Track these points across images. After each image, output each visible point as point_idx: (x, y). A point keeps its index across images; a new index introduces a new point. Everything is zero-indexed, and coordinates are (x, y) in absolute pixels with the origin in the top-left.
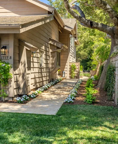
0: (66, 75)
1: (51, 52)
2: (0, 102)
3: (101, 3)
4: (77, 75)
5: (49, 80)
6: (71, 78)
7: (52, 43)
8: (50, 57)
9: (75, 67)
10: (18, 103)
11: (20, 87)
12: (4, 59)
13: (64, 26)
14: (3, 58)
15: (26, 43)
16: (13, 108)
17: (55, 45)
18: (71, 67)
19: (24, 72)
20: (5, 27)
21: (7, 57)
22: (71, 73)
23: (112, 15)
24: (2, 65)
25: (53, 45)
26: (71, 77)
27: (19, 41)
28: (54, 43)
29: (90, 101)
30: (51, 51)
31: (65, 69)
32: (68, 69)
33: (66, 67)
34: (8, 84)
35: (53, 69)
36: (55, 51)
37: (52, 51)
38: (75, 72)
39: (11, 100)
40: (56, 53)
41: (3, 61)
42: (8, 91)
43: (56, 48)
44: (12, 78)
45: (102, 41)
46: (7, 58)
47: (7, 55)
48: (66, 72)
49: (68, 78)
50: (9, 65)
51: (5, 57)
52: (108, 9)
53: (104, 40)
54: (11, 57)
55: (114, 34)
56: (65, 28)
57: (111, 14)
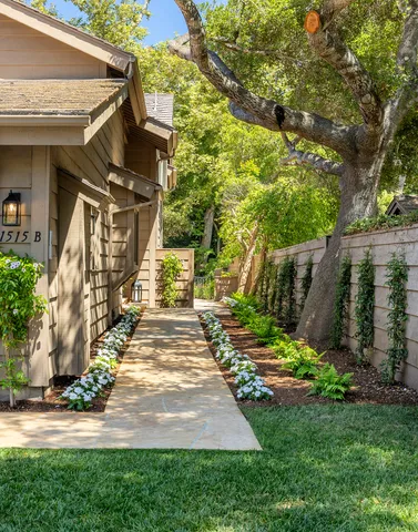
0: (145, 295)
1: (114, 215)
2: (2, 410)
3: (329, 46)
4: (185, 295)
5: (107, 315)
6: (164, 304)
7: (119, 182)
8: (112, 230)
9: (179, 266)
10: (75, 408)
11: (65, 344)
12: (13, 240)
13: (143, 121)
14: (6, 237)
15: (85, 181)
16: (78, 431)
17: (131, 188)
18: (163, 266)
19: (77, 291)
20: (20, 122)
21: (21, 234)
22: (163, 286)
23: (361, 87)
24: (9, 264)
25: (124, 189)
26: (163, 300)
27: (58, 175)
28: (125, 182)
29: (338, 391)
30: (113, 208)
31: (141, 275)
32: (153, 275)
33: (144, 265)
34: (28, 338)
35: (121, 275)
36: (127, 208)
37: (118, 210)
38: (179, 285)
39: (39, 399)
40: (131, 217)
41: (7, 248)
42: (28, 363)
43: (131, 199)
44: (42, 314)
45: (253, 173)
46: (21, 238)
47: (23, 228)
48: (145, 285)
49: (152, 304)
50: (35, 266)
51: (14, 236)
52: (350, 65)
53: (257, 170)
54: (38, 234)
55: (357, 151)
56: (149, 127)
57: (358, 83)
